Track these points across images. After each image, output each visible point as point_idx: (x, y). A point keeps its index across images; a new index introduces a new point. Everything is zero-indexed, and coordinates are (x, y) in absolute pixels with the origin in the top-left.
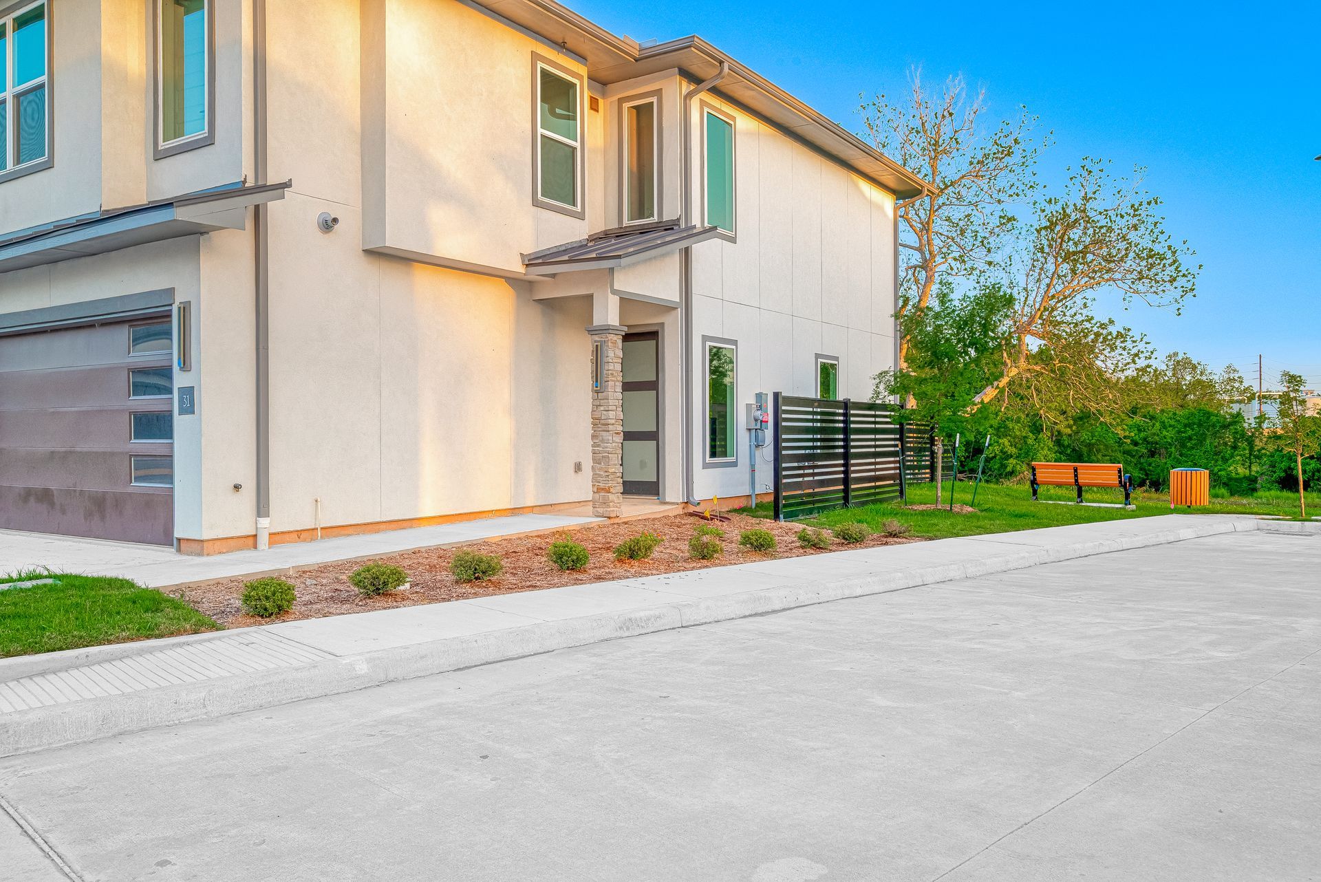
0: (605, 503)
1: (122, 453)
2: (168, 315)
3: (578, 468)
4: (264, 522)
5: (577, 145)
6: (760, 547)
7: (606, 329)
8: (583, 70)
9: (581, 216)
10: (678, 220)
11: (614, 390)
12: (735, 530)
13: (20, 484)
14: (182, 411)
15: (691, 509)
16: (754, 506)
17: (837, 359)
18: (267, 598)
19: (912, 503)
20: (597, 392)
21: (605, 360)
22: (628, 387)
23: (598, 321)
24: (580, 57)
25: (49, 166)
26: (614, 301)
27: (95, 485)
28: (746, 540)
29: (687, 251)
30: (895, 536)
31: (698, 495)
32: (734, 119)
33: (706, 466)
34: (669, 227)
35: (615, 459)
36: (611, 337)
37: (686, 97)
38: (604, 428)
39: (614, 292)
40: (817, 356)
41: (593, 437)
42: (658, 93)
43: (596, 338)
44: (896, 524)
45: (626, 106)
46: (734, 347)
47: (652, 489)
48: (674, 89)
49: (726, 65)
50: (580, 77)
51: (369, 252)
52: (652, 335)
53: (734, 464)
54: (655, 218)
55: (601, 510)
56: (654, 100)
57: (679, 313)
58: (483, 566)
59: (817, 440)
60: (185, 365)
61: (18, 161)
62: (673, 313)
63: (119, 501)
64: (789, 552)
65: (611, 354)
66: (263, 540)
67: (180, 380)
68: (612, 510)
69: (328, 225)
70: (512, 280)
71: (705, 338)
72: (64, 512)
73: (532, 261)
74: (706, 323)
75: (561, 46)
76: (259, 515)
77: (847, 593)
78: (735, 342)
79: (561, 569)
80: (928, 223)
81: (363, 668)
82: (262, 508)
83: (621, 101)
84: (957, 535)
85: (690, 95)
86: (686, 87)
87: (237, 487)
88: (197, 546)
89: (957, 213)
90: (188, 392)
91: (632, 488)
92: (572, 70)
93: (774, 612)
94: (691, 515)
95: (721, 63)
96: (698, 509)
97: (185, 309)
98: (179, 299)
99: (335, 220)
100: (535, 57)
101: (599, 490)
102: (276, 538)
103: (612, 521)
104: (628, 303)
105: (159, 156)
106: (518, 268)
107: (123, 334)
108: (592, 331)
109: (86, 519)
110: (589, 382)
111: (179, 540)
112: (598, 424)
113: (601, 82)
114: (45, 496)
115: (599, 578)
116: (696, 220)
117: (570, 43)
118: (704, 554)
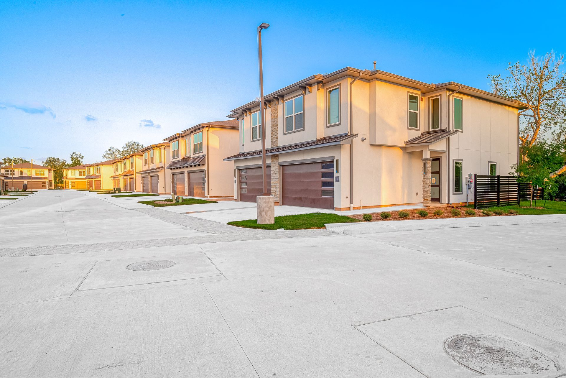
0: (426, 203)
1: (319, 190)
2: (333, 161)
3: (417, 194)
4: (352, 205)
5: (418, 112)
6: (471, 214)
7: (427, 159)
8: (419, 93)
9: (419, 130)
10: (446, 129)
11: (429, 175)
12: (463, 211)
13: (294, 196)
14: (336, 181)
15: (449, 205)
16: (468, 205)
17: (496, 162)
18: (368, 217)
19: (522, 206)
20: (424, 175)
21: (427, 167)
22: (432, 173)
23: (424, 157)
24: (419, 89)
25: (304, 130)
26: (429, 153)
27: (312, 197)
28: (467, 213)
29: (448, 138)
30: (513, 214)
31: (451, 202)
32: (462, 98)
33: (453, 194)
34: (444, 131)
35: (429, 192)
36: (428, 161)
37: (448, 96)
38: (426, 184)
39: (429, 150)
40: (489, 162)
41: (423, 186)
42: (440, 95)
43: (424, 162)
44: (513, 211)
45: (431, 99)
46: (462, 161)
47: (438, 200)
48: (445, 94)
49: (461, 87)
50: (419, 95)
51: (372, 145)
52: (439, 159)
53: (462, 194)
54: (439, 129)
55: (425, 205)
56: (439, 97)
57: (446, 153)
58: (406, 214)
59: (488, 187)
60: (337, 172)
61: (295, 129)
62: (444, 153)
63: (319, 200)
64: (479, 216)
65: (428, 166)
66: (352, 208)
67: (336, 175)
68: (428, 205)
69: (363, 140)
70: (401, 148)
71: (453, 160)
72: (305, 202)
73: (407, 143)
74: (454, 156)
75: (415, 88)
76: (351, 203)
77: (495, 224)
78: (462, 160)
79: (422, 216)
80: (537, 106)
81: (395, 228)
82: (351, 202)
83: (429, 98)
84: (534, 214)
85: (449, 95)
86: (448, 93)
87: (347, 197)
88: (340, 209)
89: (550, 102)
90: (338, 177)
91: (433, 200)
92: (417, 93)
93: (475, 227)
94: (450, 207)
95: (459, 86)
96: (451, 205)
97: (337, 160)
98: (336, 158)
99: (365, 139)
100: (408, 92)
101: (425, 200)
102: (354, 208)
103: (428, 208)
104: (432, 152)
105: (327, 127)
106: (404, 145)
107: (320, 165)
108: (423, 160)
109: (310, 204)
110: (422, 172)
111: (335, 208)
112: (425, 183)
113: (424, 94)
114: (300, 199)
115: (431, 218)
116: (451, 129)
117: (417, 87)
118: (456, 215)
